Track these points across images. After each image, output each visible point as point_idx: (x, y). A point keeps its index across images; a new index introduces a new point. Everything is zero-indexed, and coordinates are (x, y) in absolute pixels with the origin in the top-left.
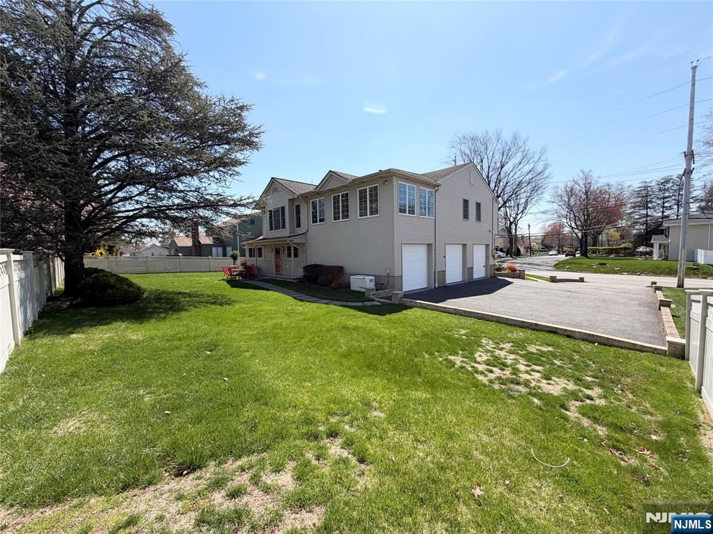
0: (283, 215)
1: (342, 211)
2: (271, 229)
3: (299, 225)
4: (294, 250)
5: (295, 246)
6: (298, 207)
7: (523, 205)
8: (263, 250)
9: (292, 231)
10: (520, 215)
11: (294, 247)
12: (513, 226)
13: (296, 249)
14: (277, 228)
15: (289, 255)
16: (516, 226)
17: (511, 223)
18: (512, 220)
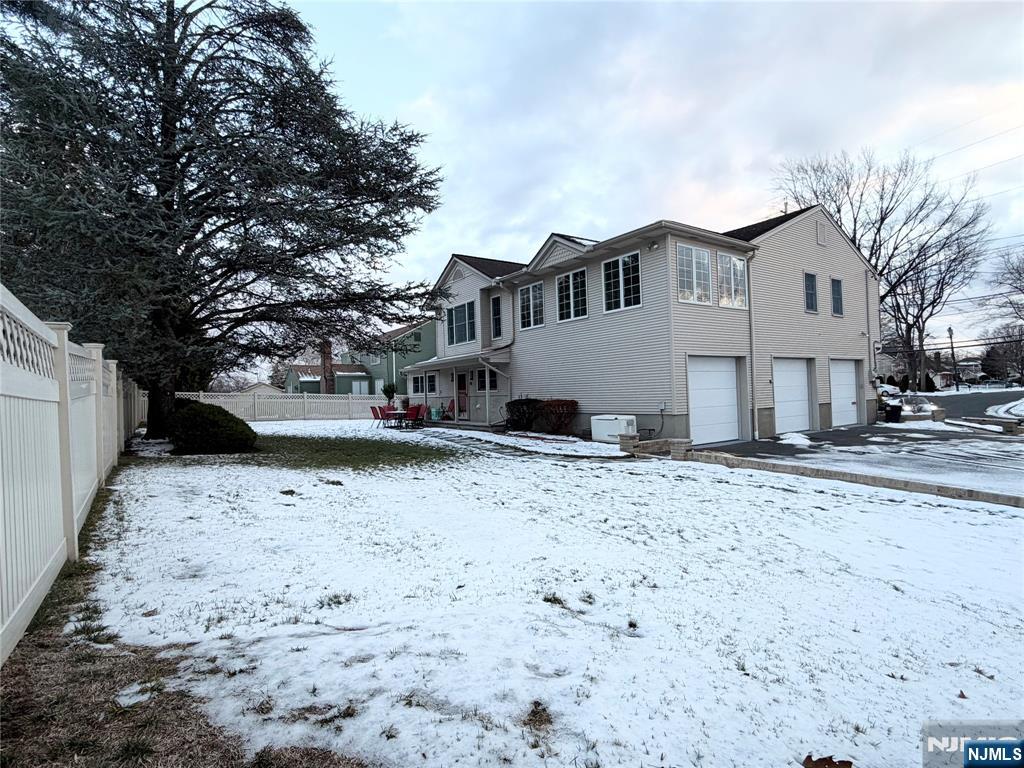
0: (472, 316)
1: (574, 304)
2: (451, 342)
3: (498, 333)
4: (491, 377)
5: (494, 369)
6: (497, 302)
7: (933, 290)
8: (437, 380)
9: (486, 344)
10: (930, 309)
11: (491, 372)
12: (915, 334)
13: (493, 374)
14: (461, 339)
15: (482, 386)
16: (921, 331)
17: (909, 327)
18: (911, 320)
